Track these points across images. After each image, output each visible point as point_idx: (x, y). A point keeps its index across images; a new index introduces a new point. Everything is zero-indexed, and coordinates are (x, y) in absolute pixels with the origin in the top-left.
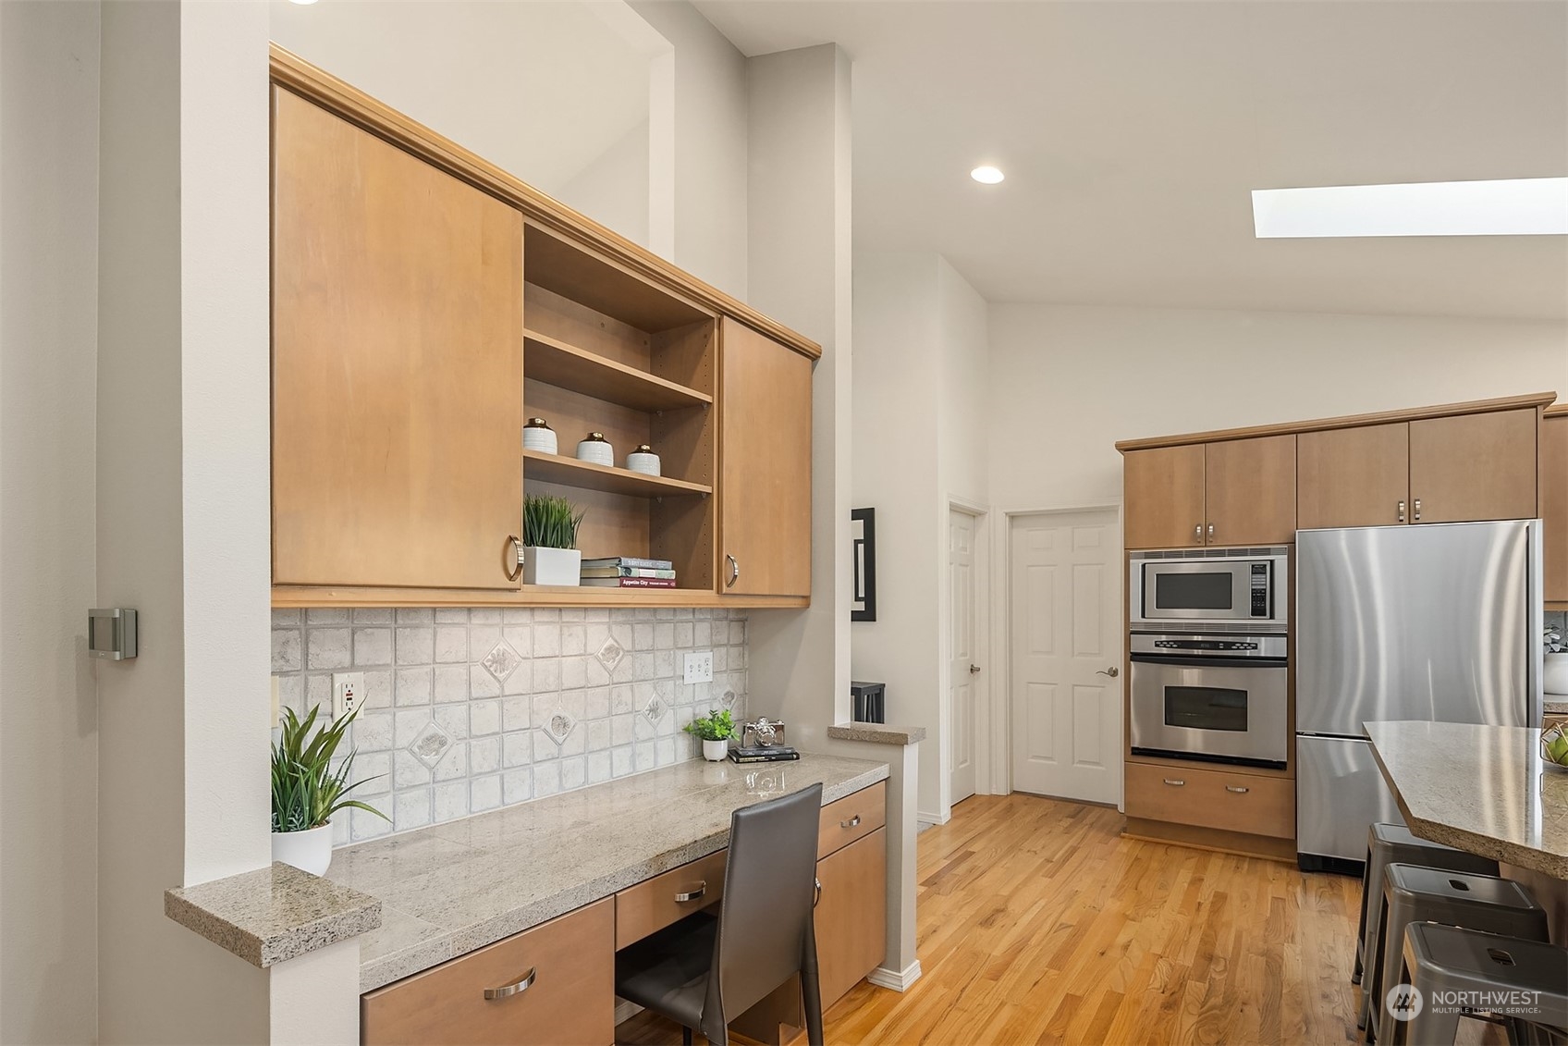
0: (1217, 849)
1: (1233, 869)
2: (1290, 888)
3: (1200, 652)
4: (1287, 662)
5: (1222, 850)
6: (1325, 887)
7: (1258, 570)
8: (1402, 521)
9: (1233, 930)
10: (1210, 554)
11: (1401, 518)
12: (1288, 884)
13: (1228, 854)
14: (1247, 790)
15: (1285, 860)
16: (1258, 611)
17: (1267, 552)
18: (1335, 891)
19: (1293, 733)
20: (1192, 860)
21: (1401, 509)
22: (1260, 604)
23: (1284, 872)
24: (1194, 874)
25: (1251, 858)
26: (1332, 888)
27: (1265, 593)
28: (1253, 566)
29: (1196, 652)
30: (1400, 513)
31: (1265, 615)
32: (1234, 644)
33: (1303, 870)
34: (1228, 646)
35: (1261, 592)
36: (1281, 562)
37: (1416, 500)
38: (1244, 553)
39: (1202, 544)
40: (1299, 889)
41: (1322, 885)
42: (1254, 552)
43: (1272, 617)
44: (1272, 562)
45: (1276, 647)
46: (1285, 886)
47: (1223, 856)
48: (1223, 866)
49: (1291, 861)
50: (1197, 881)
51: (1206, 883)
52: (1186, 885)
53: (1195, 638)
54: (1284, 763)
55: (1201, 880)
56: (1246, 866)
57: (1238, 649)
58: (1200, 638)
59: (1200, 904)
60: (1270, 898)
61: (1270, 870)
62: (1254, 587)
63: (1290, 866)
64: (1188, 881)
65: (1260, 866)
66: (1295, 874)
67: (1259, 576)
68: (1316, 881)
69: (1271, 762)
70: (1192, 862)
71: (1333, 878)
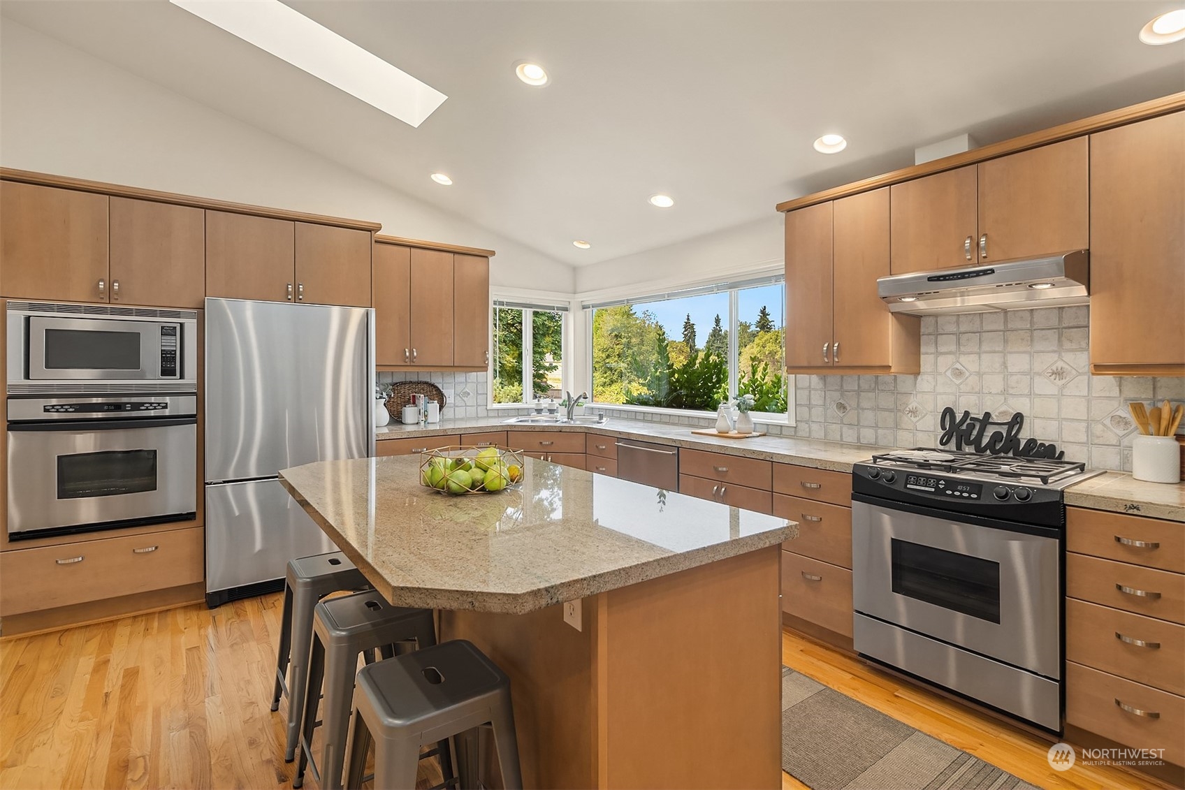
0: (123, 616)
1: (142, 633)
2: (202, 631)
3: (100, 415)
4: (196, 419)
5: (129, 615)
6: (233, 618)
7: (167, 332)
8: (290, 299)
9: (150, 711)
10: (114, 311)
11: (290, 297)
12: (200, 628)
13: (135, 617)
14: (156, 548)
15: (193, 602)
16: (167, 371)
17: (177, 315)
18: (242, 619)
19: (202, 484)
20: (94, 640)
21: (290, 289)
22: (169, 365)
23: (194, 615)
24: (97, 658)
25: (160, 612)
26: (239, 616)
27: (175, 354)
28: (162, 328)
29: (95, 415)
30: (288, 293)
31: (175, 375)
32: (143, 404)
33: (211, 607)
34: (136, 406)
35: (171, 354)
36: (191, 325)
37: (299, 285)
38: (153, 313)
39: (104, 301)
40: (210, 630)
41: (230, 617)
42: (163, 314)
43: (182, 377)
44: (182, 325)
45: (186, 406)
46: (197, 630)
47: (130, 621)
48: (131, 634)
49: (199, 601)
50: (101, 666)
51: (113, 663)
52: (88, 677)
53: (94, 400)
54: (194, 513)
55: (107, 662)
56: (156, 624)
57: (147, 409)
58: (100, 400)
59: (107, 695)
60: (184, 652)
61: (180, 618)
62: (163, 348)
63: (198, 607)
64: (90, 670)
65: (169, 619)
66: (205, 614)
67: (169, 337)
68: (224, 613)
69: (181, 515)
70: (93, 645)
71: (238, 605)
